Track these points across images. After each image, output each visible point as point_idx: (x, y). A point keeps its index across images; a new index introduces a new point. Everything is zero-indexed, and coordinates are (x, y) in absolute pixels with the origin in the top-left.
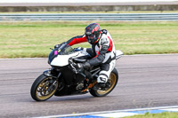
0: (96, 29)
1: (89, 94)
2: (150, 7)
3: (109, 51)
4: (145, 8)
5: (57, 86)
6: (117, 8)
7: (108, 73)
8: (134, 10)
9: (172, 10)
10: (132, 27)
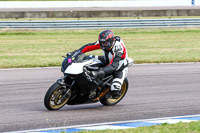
0: (110, 36)
1: (99, 103)
2: (66, 14)
3: (122, 58)
4: (61, 15)
5: (70, 94)
6: (28, 15)
7: (121, 81)
8: (48, 17)
9: (90, 16)
10: (46, 36)
